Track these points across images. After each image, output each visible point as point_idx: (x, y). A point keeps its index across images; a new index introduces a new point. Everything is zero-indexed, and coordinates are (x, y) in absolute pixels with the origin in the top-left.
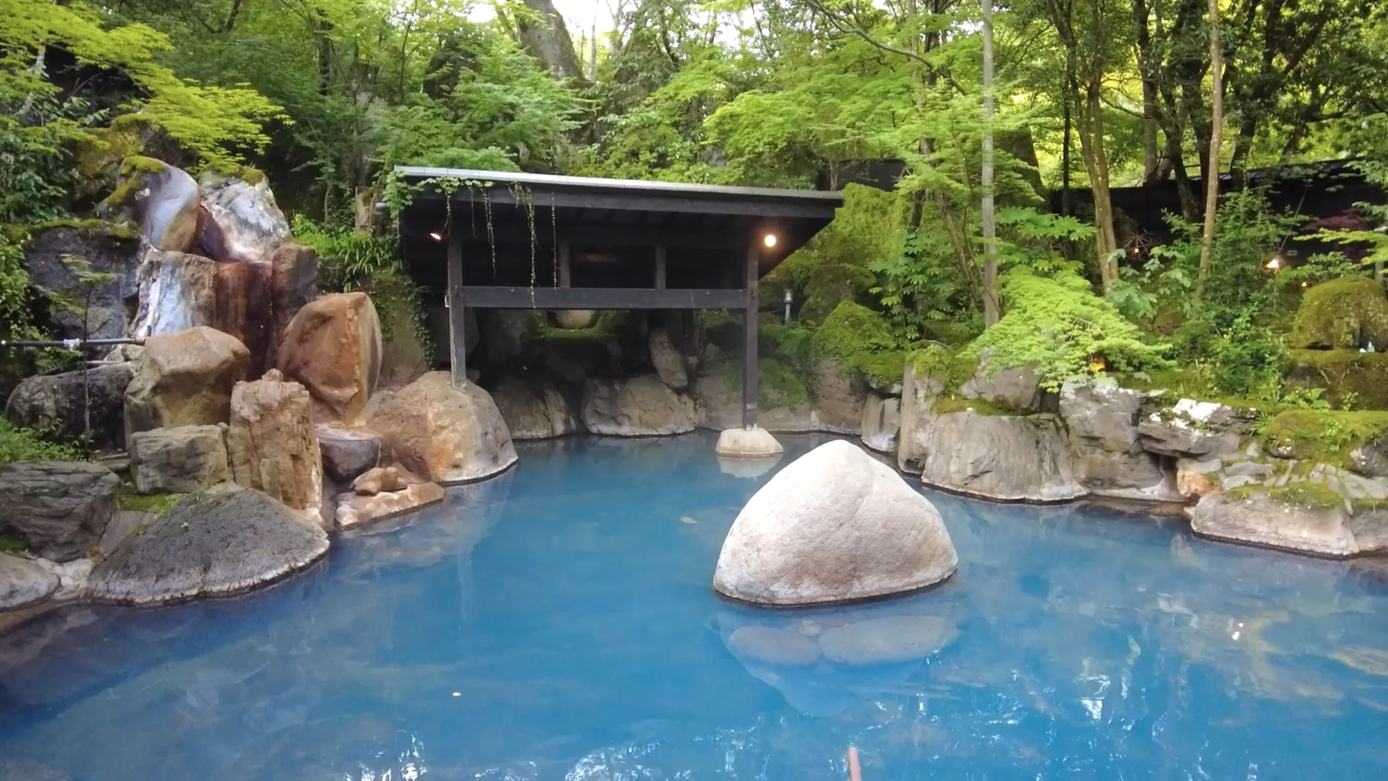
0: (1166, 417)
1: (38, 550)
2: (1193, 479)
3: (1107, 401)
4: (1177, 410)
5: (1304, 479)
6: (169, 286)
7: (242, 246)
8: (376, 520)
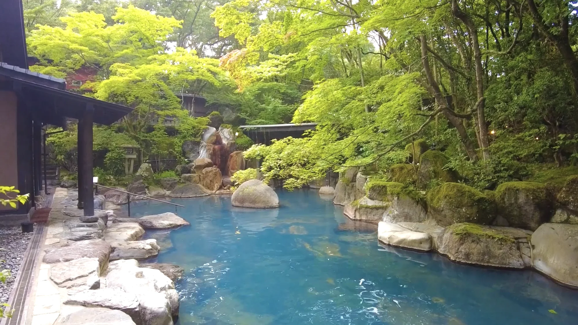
1: (165, 189)
6: (204, 150)
7: (225, 142)
8: (223, 194)
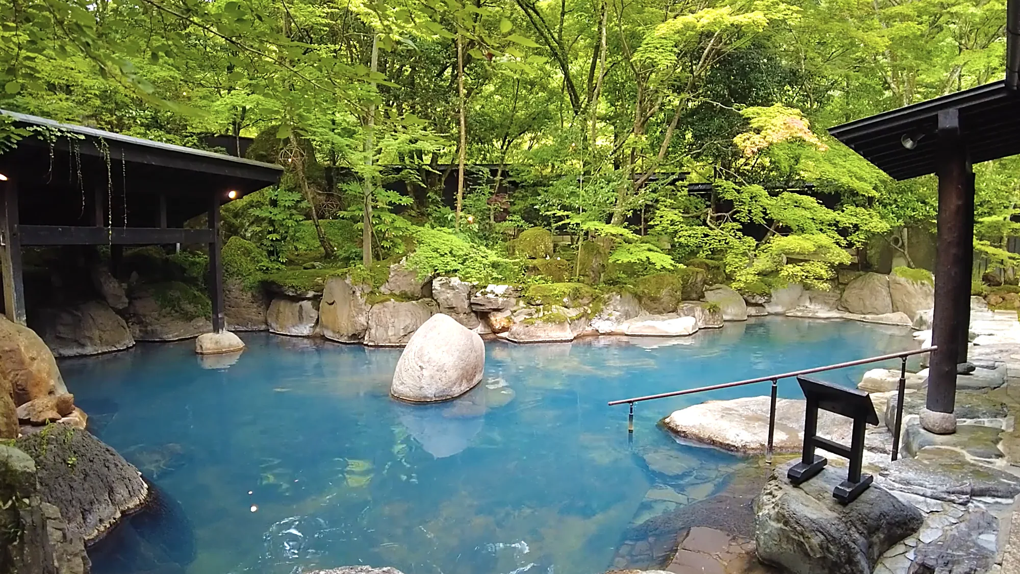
0: (484, 294)
2: (501, 320)
3: (458, 289)
4: (488, 289)
5: (550, 312)
